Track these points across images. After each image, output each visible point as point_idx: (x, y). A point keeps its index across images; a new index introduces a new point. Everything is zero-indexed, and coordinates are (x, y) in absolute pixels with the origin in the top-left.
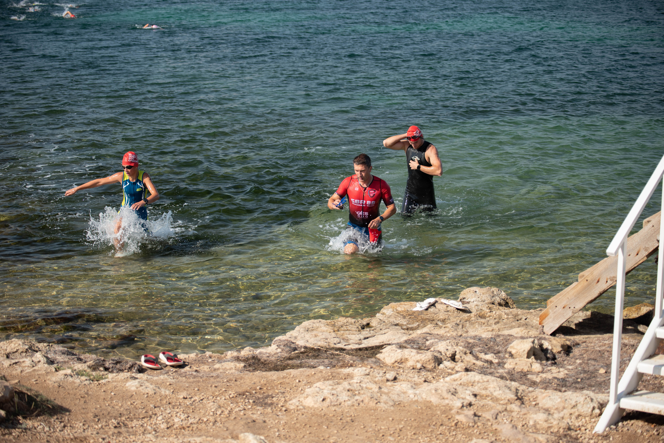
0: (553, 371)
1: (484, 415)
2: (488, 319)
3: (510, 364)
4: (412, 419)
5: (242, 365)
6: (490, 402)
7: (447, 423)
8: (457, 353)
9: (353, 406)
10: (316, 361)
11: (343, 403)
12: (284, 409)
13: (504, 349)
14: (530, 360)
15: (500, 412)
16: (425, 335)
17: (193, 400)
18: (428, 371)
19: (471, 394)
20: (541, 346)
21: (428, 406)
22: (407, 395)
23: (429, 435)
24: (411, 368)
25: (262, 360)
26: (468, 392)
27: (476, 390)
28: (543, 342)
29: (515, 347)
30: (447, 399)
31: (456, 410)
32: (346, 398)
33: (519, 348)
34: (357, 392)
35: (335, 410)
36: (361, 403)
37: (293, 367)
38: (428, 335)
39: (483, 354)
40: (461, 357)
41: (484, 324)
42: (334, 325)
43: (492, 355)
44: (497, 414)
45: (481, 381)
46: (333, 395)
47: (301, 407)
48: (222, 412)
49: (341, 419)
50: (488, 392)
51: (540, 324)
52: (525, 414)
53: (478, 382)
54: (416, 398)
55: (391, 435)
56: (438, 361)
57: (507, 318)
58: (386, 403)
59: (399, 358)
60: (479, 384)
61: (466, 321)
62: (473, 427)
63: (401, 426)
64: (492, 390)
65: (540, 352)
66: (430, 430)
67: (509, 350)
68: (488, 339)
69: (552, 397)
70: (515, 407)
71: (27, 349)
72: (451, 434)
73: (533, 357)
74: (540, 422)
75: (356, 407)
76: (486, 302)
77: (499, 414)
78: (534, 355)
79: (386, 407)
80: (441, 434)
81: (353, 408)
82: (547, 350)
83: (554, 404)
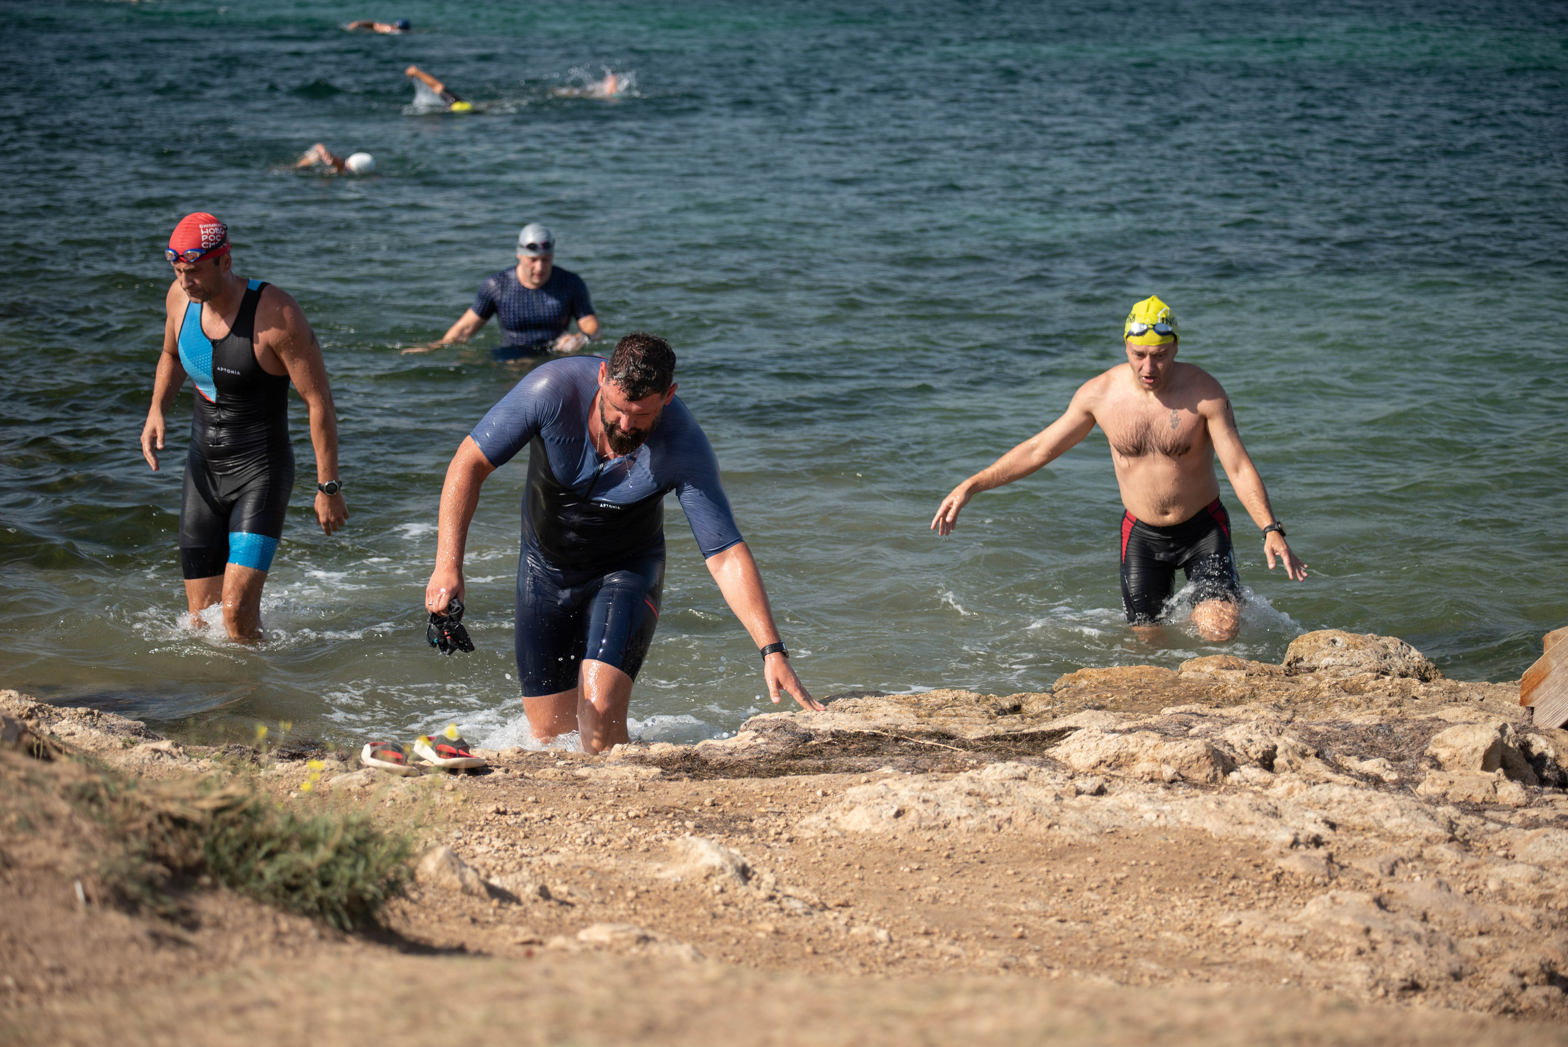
0: (1557, 804)
1: (1355, 865)
2: (1370, 695)
3: (1433, 784)
4: (1153, 863)
5: (656, 770)
6: (1375, 841)
7: (1250, 875)
8: (1278, 752)
9: (983, 830)
10: (869, 759)
11: (954, 824)
12: (785, 836)
13: (1414, 754)
14: (1492, 775)
15: (1403, 860)
16: (1185, 716)
17: (523, 816)
18: (1195, 786)
19: (1319, 820)
20: (1525, 746)
21: (1199, 838)
22: (1136, 814)
23: (1202, 894)
24: (1147, 778)
25: (713, 762)
26: (1310, 815)
27: (1335, 815)
28: (1530, 736)
29: (1449, 742)
30: (1251, 823)
31: (1278, 849)
32: (964, 812)
33: (1459, 742)
34: (994, 801)
35: (931, 840)
36: (1006, 826)
37: (804, 771)
38: (1194, 718)
39: (1353, 758)
40: (1290, 762)
41: (1358, 706)
42: (917, 705)
43: (1382, 760)
44: (1396, 864)
45: (1348, 799)
46: (925, 801)
47: (835, 833)
48: (609, 841)
49: (948, 857)
50: (1369, 820)
51: (1522, 703)
52: (1473, 867)
53: (1340, 802)
54: (1162, 821)
55: (1091, 889)
56: (1227, 765)
57: (1427, 694)
58: (1077, 827)
59: (1111, 752)
60: (1343, 806)
61: (1305, 701)
62: (1325, 885)
63: (1119, 875)
64: (1380, 815)
65: (1520, 761)
66: (1202, 886)
67: (1432, 749)
68: (1368, 728)
69: (1552, 837)
70: (1448, 854)
71: (31, 710)
72: (1263, 895)
73: (1500, 770)
74: (1517, 885)
75: (991, 834)
76: (1365, 667)
77: (1401, 865)
78: (1504, 765)
79: (1077, 836)
80: (1232, 894)
81: (981, 837)
82: (1542, 757)
83: (1558, 852)
